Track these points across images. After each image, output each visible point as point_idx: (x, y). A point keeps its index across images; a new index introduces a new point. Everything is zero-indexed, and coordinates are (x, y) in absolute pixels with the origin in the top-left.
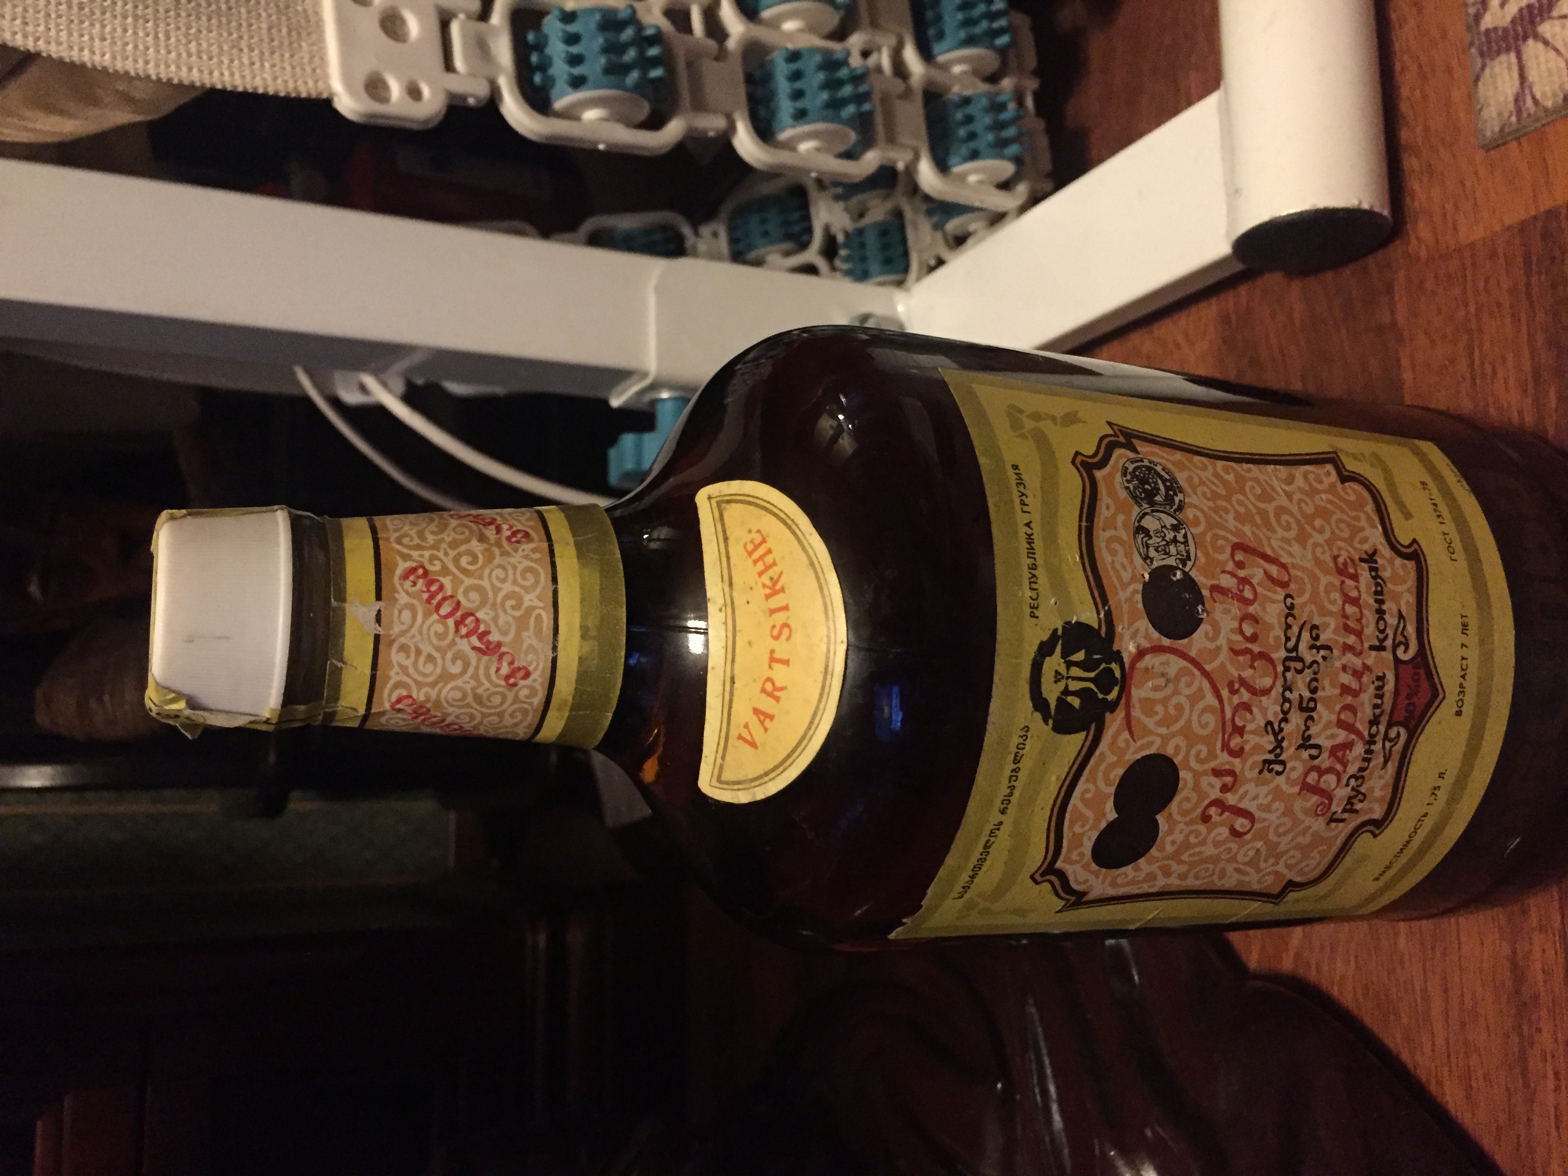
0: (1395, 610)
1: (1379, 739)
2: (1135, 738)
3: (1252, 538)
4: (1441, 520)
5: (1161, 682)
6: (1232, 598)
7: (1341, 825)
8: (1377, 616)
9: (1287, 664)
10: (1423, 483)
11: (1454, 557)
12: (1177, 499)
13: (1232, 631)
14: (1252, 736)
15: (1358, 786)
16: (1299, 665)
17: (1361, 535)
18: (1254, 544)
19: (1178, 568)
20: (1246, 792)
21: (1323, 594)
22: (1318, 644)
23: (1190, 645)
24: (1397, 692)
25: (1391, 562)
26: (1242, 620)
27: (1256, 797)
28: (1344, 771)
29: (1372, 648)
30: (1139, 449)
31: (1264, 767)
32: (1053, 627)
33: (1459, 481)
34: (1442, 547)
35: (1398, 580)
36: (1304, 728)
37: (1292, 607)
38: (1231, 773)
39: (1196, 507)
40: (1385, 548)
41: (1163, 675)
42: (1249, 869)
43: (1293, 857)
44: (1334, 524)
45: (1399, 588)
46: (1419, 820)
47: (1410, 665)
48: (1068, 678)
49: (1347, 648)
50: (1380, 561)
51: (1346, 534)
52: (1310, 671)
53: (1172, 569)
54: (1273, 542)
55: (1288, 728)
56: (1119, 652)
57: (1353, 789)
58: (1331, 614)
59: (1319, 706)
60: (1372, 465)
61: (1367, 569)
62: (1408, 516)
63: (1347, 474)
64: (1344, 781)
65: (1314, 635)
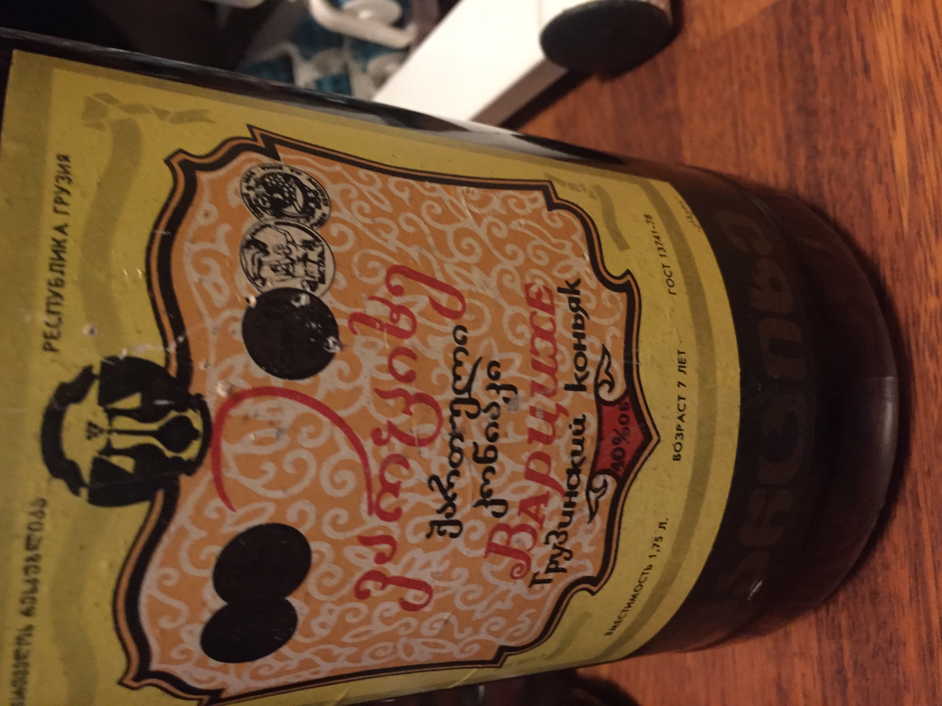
0: (598, 344)
1: (581, 490)
2: (234, 507)
3: (418, 260)
4: (662, 252)
5: (271, 432)
6: (381, 329)
7: (547, 586)
8: (575, 352)
9: (456, 407)
10: (647, 216)
11: (673, 290)
12: (318, 213)
13: (379, 368)
14: (411, 494)
15: (561, 543)
16: (472, 409)
17: (563, 263)
18: (422, 269)
19: (304, 292)
20: (413, 560)
21: (506, 326)
22: (498, 383)
23: (315, 386)
24: (600, 437)
25: (596, 293)
26: (392, 356)
27: (428, 564)
28: (541, 528)
29: (568, 387)
30: (281, 155)
31: (432, 529)
32: (83, 363)
33: (688, 217)
34: (660, 277)
35: (601, 311)
36: (482, 482)
37: (464, 340)
38: (387, 539)
39: (344, 222)
40: (591, 278)
41: (272, 424)
42: (441, 641)
43: (496, 624)
44: (530, 251)
45: (604, 322)
46: (643, 574)
47: (617, 407)
48: (110, 432)
49: (536, 388)
50: (583, 291)
51: (545, 261)
52: (488, 414)
53: (295, 293)
54: (447, 267)
55: (459, 483)
56: (199, 397)
57: (555, 547)
58: (516, 349)
59: (501, 457)
60: (592, 196)
61: (567, 300)
62: (623, 246)
63: (559, 202)
64: (542, 538)
65: (493, 373)
